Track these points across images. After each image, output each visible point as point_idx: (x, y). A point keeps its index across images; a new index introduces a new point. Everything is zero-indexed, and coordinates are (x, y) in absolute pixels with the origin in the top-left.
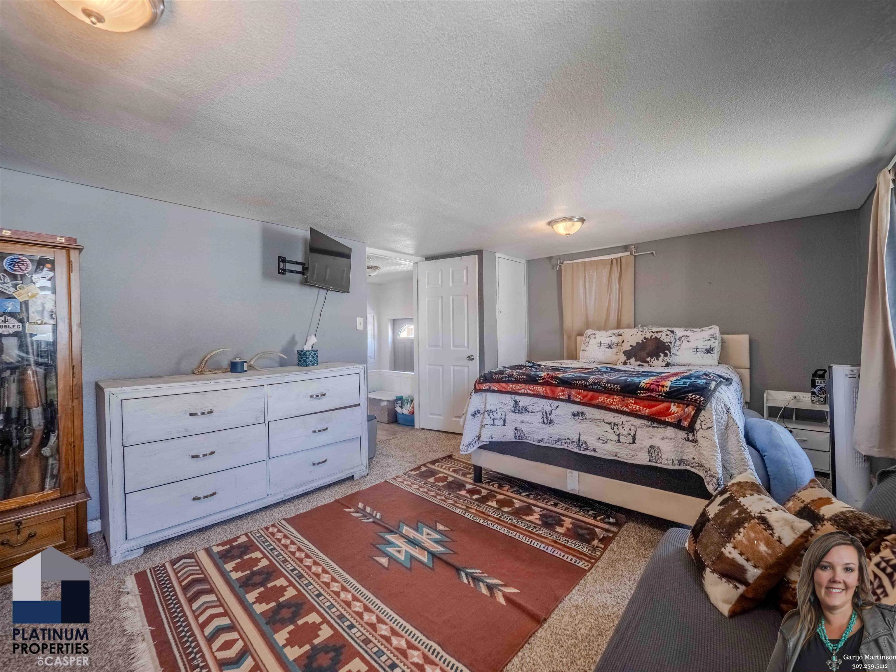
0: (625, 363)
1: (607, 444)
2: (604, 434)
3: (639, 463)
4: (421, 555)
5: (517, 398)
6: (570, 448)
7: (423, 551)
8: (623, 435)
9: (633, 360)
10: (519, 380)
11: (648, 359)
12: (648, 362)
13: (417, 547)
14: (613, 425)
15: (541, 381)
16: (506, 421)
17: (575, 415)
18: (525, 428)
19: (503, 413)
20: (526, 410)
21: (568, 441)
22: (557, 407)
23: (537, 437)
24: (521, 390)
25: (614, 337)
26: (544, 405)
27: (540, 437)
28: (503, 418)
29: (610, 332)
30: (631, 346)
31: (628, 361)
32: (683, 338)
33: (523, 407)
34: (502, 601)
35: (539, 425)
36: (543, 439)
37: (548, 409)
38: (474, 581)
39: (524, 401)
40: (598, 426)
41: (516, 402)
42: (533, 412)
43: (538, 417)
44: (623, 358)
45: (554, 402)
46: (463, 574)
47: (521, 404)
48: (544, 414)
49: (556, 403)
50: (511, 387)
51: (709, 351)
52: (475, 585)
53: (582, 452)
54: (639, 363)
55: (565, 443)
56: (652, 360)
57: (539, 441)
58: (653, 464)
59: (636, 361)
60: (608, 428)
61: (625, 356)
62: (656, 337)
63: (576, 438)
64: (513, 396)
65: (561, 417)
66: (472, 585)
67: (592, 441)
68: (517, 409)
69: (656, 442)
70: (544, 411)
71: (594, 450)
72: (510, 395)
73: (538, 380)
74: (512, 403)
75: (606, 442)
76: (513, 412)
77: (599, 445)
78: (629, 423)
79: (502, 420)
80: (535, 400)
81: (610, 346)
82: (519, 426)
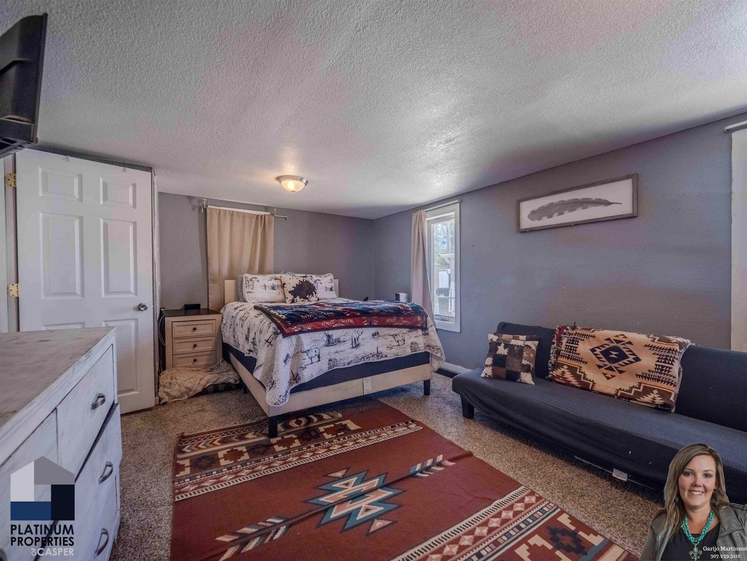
0: (293, 301)
1: (392, 350)
2: (390, 343)
3: (407, 355)
4: (378, 496)
5: (330, 332)
6: (371, 360)
7: (376, 492)
8: (400, 341)
9: (298, 298)
10: (330, 317)
11: (308, 296)
12: (307, 298)
13: (367, 495)
14: (394, 336)
15: (348, 315)
16: (321, 355)
17: (374, 335)
18: (338, 357)
19: (317, 350)
20: (338, 341)
21: (370, 356)
22: (362, 333)
23: (347, 361)
24: (334, 324)
25: (273, 280)
26: (352, 333)
27: (349, 360)
28: (317, 353)
29: (268, 276)
30: (293, 287)
31: (295, 299)
32: (317, 281)
33: (336, 339)
34: (451, 464)
35: (349, 350)
36: (351, 361)
37: (355, 335)
38: (428, 471)
39: (336, 334)
40: (386, 339)
41: (329, 336)
42: (344, 341)
43: (349, 344)
44: (291, 297)
45: (360, 329)
46: (419, 474)
47: (334, 337)
48: (353, 340)
49: (361, 330)
50: (325, 324)
51: (331, 289)
52: (432, 472)
53: (379, 360)
54: (302, 299)
55: (367, 358)
56: (310, 297)
57: (349, 364)
58: (414, 353)
59: (300, 298)
60: (391, 338)
61: (292, 295)
62: (306, 281)
63: (375, 351)
64: (327, 332)
65: (365, 340)
66: (431, 473)
67: (383, 350)
68: (330, 342)
69: (414, 340)
70: (354, 338)
71: (386, 356)
72: (324, 332)
73: (346, 314)
74: (325, 338)
75: (392, 348)
76: (326, 346)
77: (388, 351)
78: (402, 332)
79: (316, 357)
80: (346, 330)
81: (273, 288)
82: (332, 357)
